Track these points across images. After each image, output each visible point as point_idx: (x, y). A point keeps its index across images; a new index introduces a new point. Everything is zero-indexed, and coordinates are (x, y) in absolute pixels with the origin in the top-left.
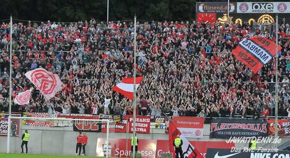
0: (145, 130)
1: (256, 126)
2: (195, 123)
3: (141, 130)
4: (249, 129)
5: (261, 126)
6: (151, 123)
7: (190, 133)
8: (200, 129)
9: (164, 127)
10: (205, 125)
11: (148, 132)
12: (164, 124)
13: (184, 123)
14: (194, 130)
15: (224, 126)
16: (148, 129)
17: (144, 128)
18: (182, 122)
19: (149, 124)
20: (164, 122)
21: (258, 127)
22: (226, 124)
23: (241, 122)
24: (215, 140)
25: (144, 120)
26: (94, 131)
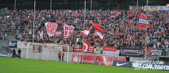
0: (92, 52)
1: (139, 51)
2: (113, 49)
3: (90, 51)
4: (136, 52)
5: (141, 51)
6: (95, 49)
7: (110, 53)
8: (115, 52)
9: (100, 51)
10: (117, 50)
11: (93, 52)
12: (100, 49)
13: (108, 49)
14: (112, 52)
15: (125, 51)
16: (93, 51)
17: (91, 51)
18: (107, 49)
19: (93, 49)
20: (100, 48)
21: (140, 52)
22: (126, 50)
23: (133, 49)
24: (121, 57)
25: (92, 47)
26: (71, 51)
